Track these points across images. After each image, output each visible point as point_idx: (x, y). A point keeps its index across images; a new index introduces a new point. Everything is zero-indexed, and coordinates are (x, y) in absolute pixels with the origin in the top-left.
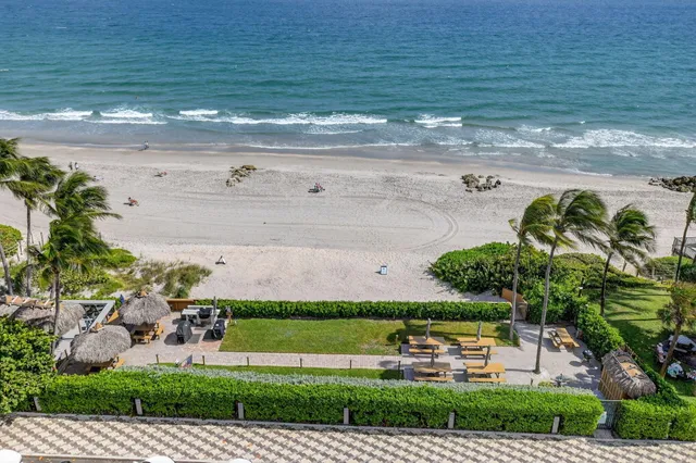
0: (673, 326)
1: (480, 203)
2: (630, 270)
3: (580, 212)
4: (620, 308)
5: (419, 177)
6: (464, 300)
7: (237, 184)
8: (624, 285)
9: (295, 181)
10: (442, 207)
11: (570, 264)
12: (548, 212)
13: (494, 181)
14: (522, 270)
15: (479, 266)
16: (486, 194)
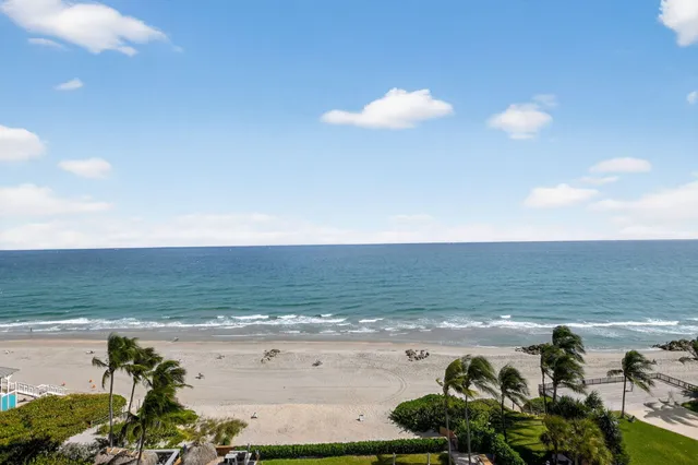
0: (552, 447)
1: (418, 368)
2: (517, 409)
3: (477, 370)
4: (517, 437)
5: (381, 353)
6: (416, 437)
7: (268, 362)
8: (516, 419)
9: (304, 358)
10: (394, 371)
11: (480, 407)
12: (459, 371)
13: (425, 353)
14: (450, 412)
15: (422, 411)
16: (420, 362)
